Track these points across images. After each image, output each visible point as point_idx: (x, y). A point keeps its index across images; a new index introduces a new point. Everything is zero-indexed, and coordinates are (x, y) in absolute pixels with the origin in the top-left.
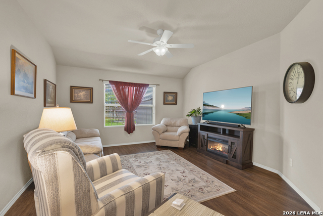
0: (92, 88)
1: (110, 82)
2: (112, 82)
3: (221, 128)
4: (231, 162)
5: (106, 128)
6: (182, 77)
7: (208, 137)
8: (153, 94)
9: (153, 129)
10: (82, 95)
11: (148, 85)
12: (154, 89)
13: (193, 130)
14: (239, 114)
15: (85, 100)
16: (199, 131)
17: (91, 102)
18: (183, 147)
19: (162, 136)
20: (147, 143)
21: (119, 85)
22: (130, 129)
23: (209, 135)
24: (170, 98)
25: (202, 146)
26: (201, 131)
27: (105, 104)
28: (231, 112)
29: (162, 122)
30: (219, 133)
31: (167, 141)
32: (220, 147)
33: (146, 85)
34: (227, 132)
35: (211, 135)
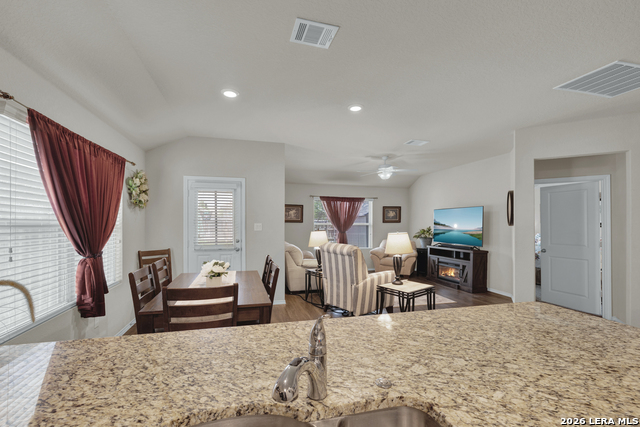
1: (321, 197)
3: (452, 252)
4: (462, 287)
6: (407, 186)
7: (439, 262)
8: (369, 209)
12: (371, 203)
13: (421, 255)
14: (472, 235)
18: (409, 275)
23: (440, 260)
26: (431, 255)
28: (465, 232)
29: (381, 245)
30: (452, 257)
32: (452, 273)
33: (361, 200)
34: (462, 256)
35: (442, 259)
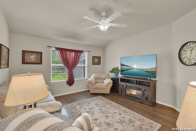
0: (42, 53)
1: (56, 48)
2: (57, 49)
3: (135, 80)
4: (144, 102)
5: (52, 83)
7: (126, 86)
9: (88, 82)
10: (33, 58)
11: (83, 51)
12: (87, 54)
14: (147, 72)
15: (35, 61)
17: (41, 63)
18: (109, 93)
19: (95, 86)
20: (82, 92)
21: (62, 51)
22: (70, 82)
23: (127, 85)
24: (96, 60)
25: (122, 92)
26: (121, 82)
27: (52, 65)
28: (142, 70)
29: (92, 76)
30: (133, 83)
31: (98, 90)
32: (134, 92)
35: (128, 84)
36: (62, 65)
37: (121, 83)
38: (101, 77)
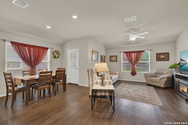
2: (124, 52)
5: (123, 72)
11: (144, 51)
16: (175, 78)
19: (149, 78)
22: (133, 73)
27: (122, 62)
31: (152, 82)
36: (128, 62)
37: (177, 79)
38: (163, 72)
